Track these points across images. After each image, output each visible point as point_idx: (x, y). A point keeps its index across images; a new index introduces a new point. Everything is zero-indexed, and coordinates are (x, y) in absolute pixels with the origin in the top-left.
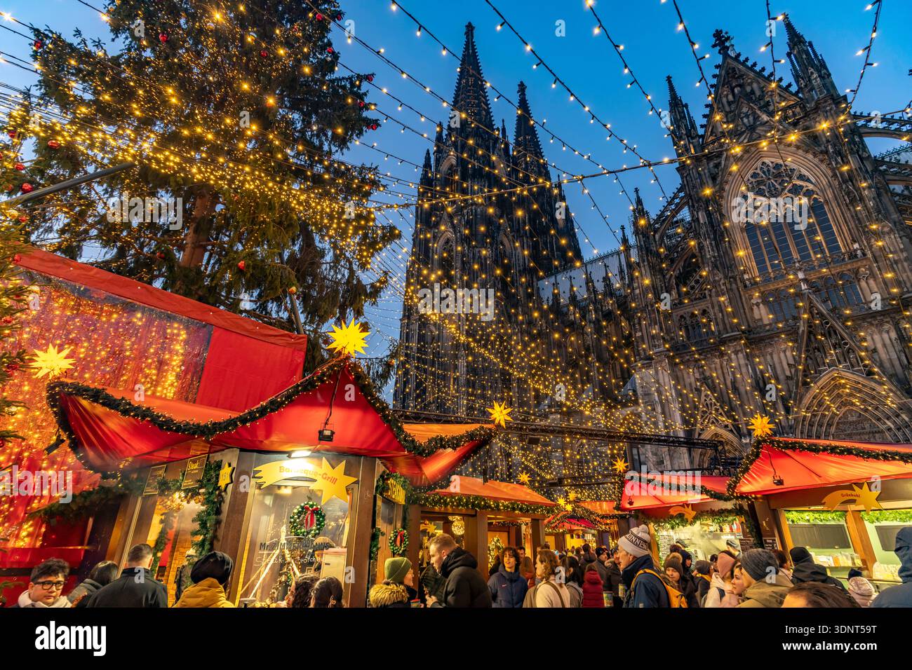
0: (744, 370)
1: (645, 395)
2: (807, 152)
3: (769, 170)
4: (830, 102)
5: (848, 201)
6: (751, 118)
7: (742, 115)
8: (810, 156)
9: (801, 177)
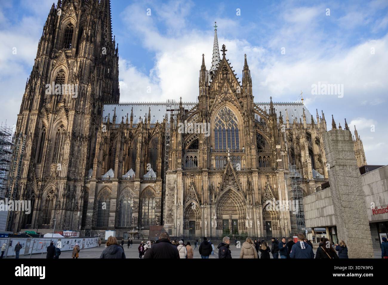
0: (206, 182)
1: (169, 184)
2: (239, 111)
3: (227, 111)
4: (250, 97)
5: (246, 133)
6: (227, 89)
7: (224, 86)
8: (239, 112)
9: (235, 118)
